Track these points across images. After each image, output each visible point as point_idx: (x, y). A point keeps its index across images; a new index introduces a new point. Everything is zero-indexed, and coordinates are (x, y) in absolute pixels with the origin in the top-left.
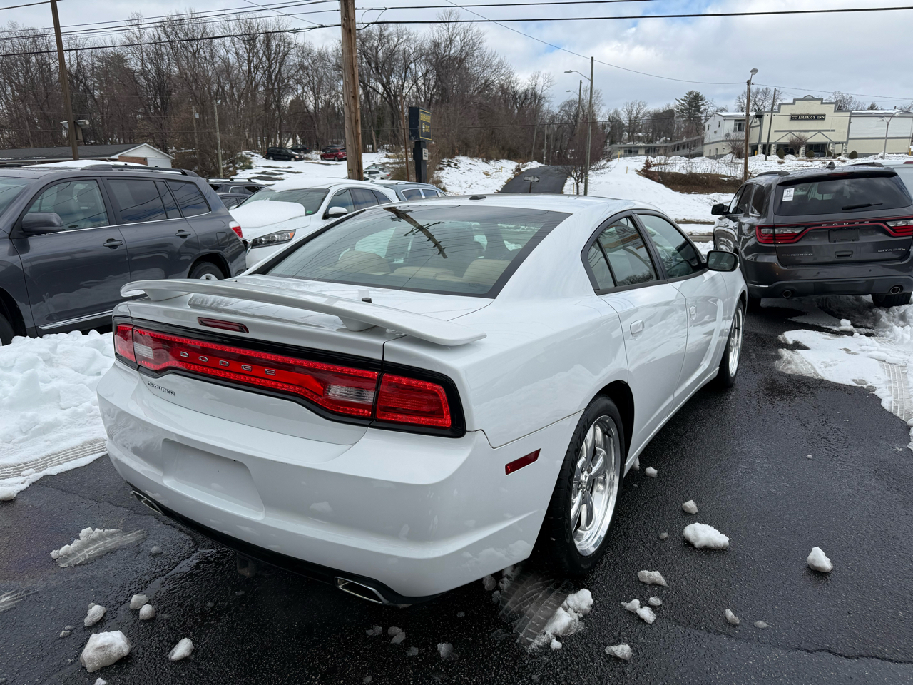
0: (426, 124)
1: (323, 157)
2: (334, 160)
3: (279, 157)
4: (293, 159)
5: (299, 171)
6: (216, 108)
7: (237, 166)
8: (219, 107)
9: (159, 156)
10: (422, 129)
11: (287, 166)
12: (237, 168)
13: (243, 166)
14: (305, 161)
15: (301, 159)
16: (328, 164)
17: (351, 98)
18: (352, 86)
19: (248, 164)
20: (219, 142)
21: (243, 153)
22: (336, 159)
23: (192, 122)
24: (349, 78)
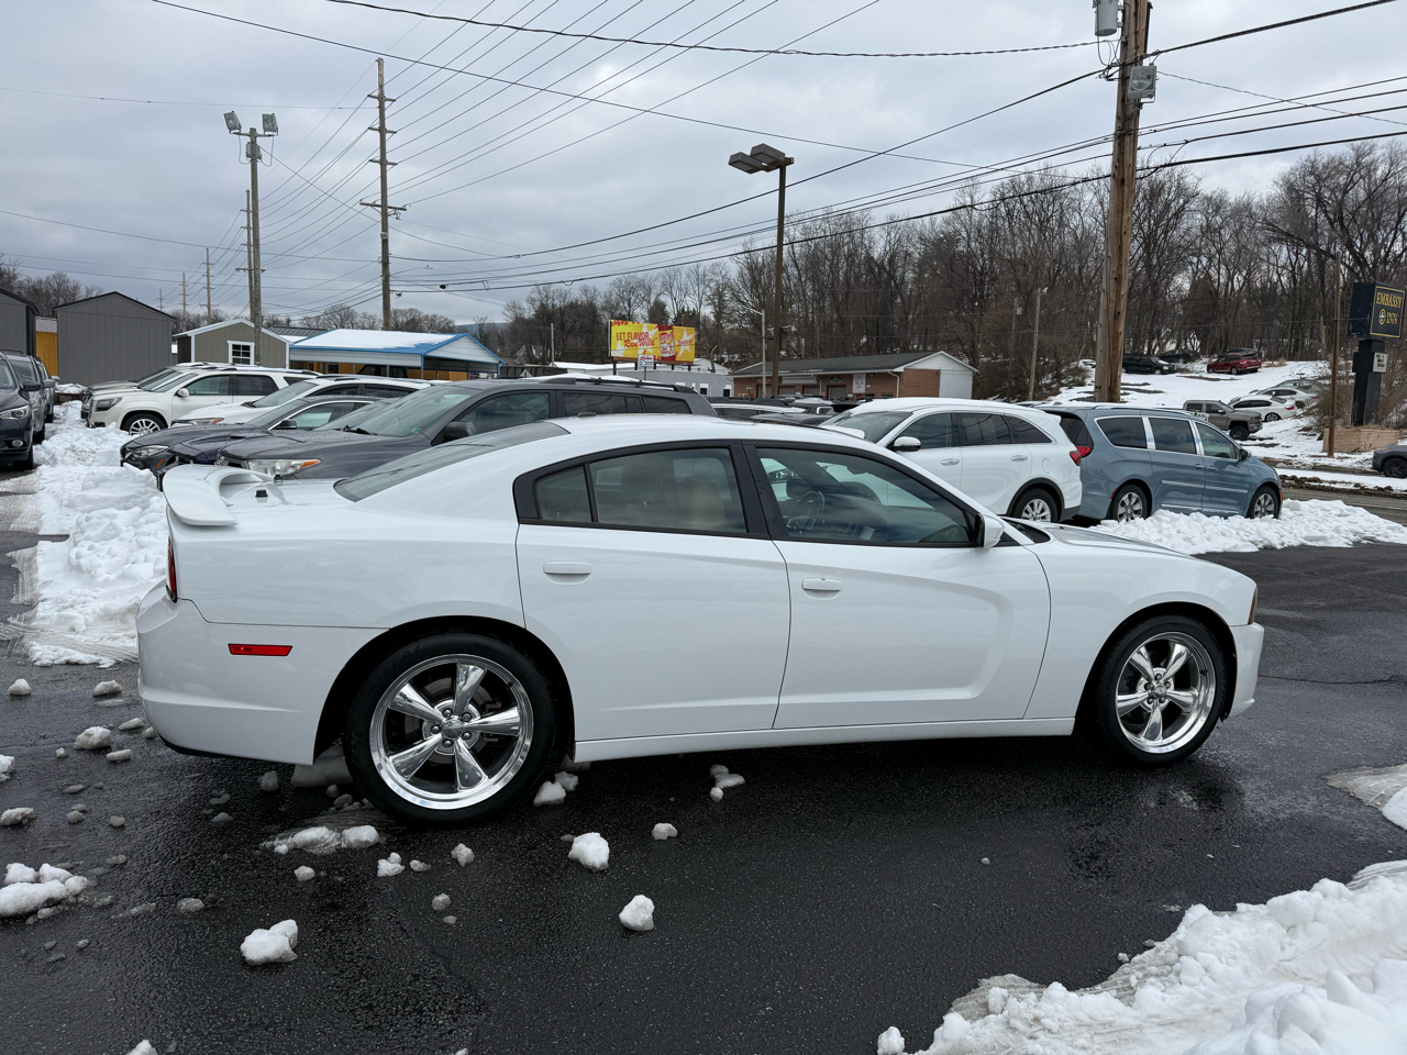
0: (1388, 309)
1: (1212, 368)
2: (1230, 373)
3: (1136, 368)
4: (1158, 372)
5: (1158, 389)
6: (1039, 299)
7: (1063, 381)
8: (1043, 297)
9: (957, 368)
10: (1377, 319)
11: (1141, 383)
12: (1063, 385)
13: (1073, 382)
14: (1178, 374)
15: (1171, 371)
16: (1218, 380)
17: (1112, 281)
18: (1115, 263)
19: (1080, 379)
20: (1035, 347)
21: (1081, 363)
22: (1234, 371)
23: (1011, 319)
24: (1113, 251)
